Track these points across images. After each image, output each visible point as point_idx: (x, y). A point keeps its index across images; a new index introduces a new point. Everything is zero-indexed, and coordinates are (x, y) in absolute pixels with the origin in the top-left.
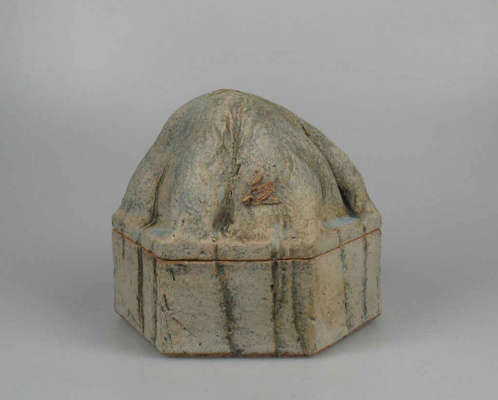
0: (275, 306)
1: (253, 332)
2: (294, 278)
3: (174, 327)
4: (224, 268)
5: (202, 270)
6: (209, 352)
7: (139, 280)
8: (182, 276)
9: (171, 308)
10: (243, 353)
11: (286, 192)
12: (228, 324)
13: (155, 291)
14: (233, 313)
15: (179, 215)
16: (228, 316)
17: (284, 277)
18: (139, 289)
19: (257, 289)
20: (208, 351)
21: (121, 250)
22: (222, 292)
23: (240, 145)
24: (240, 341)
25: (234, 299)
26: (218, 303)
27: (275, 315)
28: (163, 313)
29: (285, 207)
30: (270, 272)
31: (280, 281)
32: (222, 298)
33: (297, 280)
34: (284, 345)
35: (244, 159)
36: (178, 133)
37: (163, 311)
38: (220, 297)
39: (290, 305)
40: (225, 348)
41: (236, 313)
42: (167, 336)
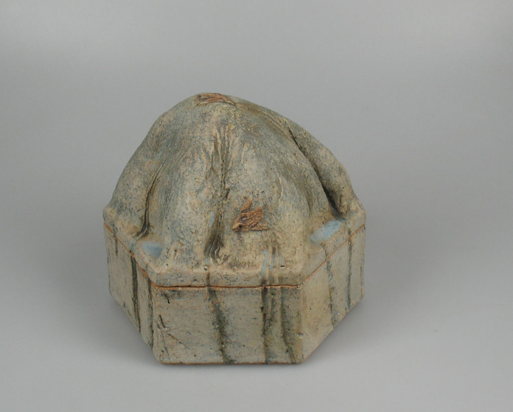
0: (265, 324)
1: (244, 346)
2: (282, 301)
3: (169, 341)
4: (216, 293)
5: (196, 295)
6: (204, 362)
7: (133, 284)
8: (176, 300)
9: (167, 326)
10: (235, 362)
11: (274, 218)
12: (220, 338)
13: (151, 307)
14: (225, 330)
15: (171, 244)
16: (220, 332)
17: (273, 301)
18: (134, 292)
19: (248, 311)
20: (202, 361)
21: (114, 247)
22: (215, 313)
23: (229, 168)
24: (232, 352)
25: (226, 319)
26: (212, 322)
27: (264, 332)
28: (159, 330)
29: (274, 233)
30: (260, 297)
31: (270, 304)
32: (215, 318)
33: (286, 303)
34: (273, 356)
35: (233, 184)
36: (165, 141)
37: (159, 328)
38: (213, 317)
39: (279, 323)
40: (220, 359)
41: (228, 329)
42: (164, 349)
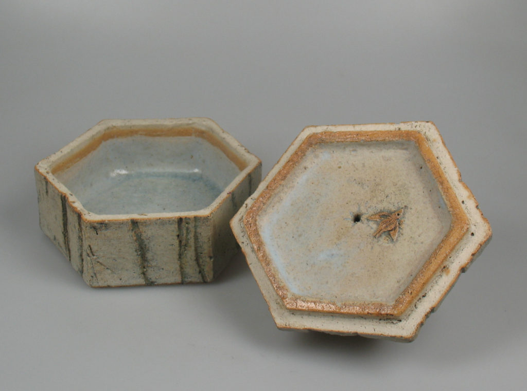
0: (180, 250)
1: (163, 269)
2: (196, 229)
3: (98, 268)
4: (139, 224)
5: (121, 226)
6: (128, 285)
7: (63, 220)
8: (104, 232)
9: (95, 254)
10: (156, 283)
12: (142, 263)
13: (80, 239)
14: (146, 256)
16: (142, 258)
17: (187, 229)
18: (64, 227)
19: (166, 239)
20: (127, 283)
21: (45, 188)
22: (137, 241)
24: (152, 275)
25: (147, 247)
26: (134, 250)
27: (180, 256)
28: (89, 258)
30: (176, 226)
31: (185, 232)
32: (137, 246)
33: (199, 230)
34: (188, 277)
37: (89, 256)
38: (136, 245)
39: (193, 248)
40: (141, 281)
41: (149, 255)
42: (93, 275)
